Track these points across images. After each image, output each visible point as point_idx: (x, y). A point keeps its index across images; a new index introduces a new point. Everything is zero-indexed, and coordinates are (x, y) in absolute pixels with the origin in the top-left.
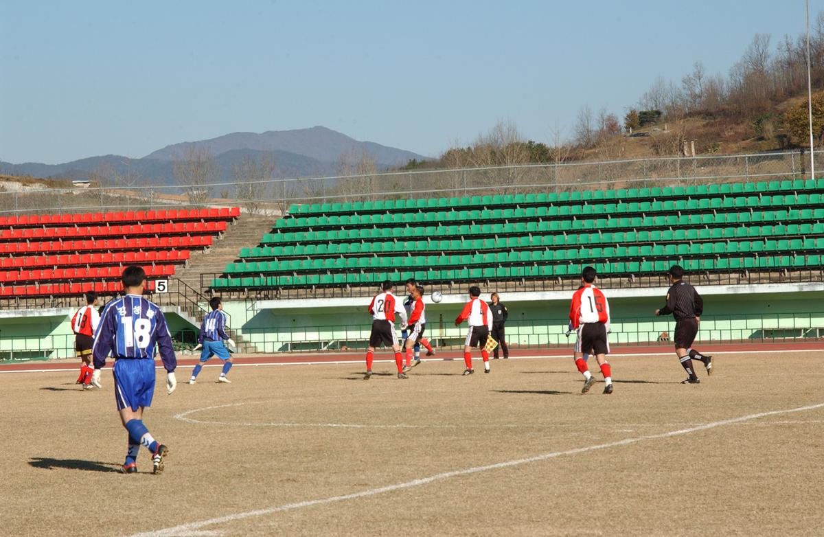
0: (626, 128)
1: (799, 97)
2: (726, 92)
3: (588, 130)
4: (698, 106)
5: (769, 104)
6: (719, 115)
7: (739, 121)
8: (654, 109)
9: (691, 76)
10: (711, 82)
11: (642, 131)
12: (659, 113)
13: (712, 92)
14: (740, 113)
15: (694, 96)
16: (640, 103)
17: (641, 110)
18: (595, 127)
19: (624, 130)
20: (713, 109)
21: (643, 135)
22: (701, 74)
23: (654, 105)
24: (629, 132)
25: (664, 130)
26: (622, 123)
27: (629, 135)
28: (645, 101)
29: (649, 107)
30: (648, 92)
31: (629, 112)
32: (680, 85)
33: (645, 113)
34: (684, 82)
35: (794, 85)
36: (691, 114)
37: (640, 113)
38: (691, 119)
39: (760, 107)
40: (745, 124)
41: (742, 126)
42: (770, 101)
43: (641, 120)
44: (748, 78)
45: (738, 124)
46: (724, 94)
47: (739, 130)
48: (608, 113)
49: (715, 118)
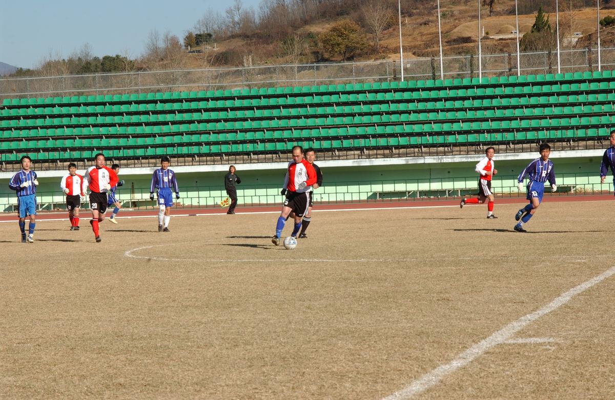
0: (185, 46)
1: (312, 25)
2: (257, 21)
3: (156, 47)
4: (237, 30)
5: (290, 30)
6: (254, 37)
7: (269, 42)
8: (206, 32)
9: (232, 8)
10: (246, 13)
11: (198, 48)
12: (210, 35)
13: (247, 20)
14: (269, 36)
15: (234, 23)
16: (195, 28)
17: (196, 33)
18: (161, 45)
19: (184, 47)
20: (249, 33)
21: (199, 52)
22: (240, 6)
23: (205, 30)
24: (188, 49)
25: (214, 48)
26: (182, 42)
27: (188, 51)
28: (198, 26)
29: (203, 30)
30: (201, 20)
31: (187, 34)
32: (224, 14)
33: (200, 35)
34: (227, 12)
35: (308, 16)
36: (233, 36)
37: (196, 35)
38: (234, 40)
39: (283, 32)
40: (273, 44)
41: (271, 46)
42: (290, 28)
43: (196, 40)
44: (274, 11)
45: (268, 44)
46: (256, 21)
47: (269, 48)
48: (171, 35)
49: (251, 40)
